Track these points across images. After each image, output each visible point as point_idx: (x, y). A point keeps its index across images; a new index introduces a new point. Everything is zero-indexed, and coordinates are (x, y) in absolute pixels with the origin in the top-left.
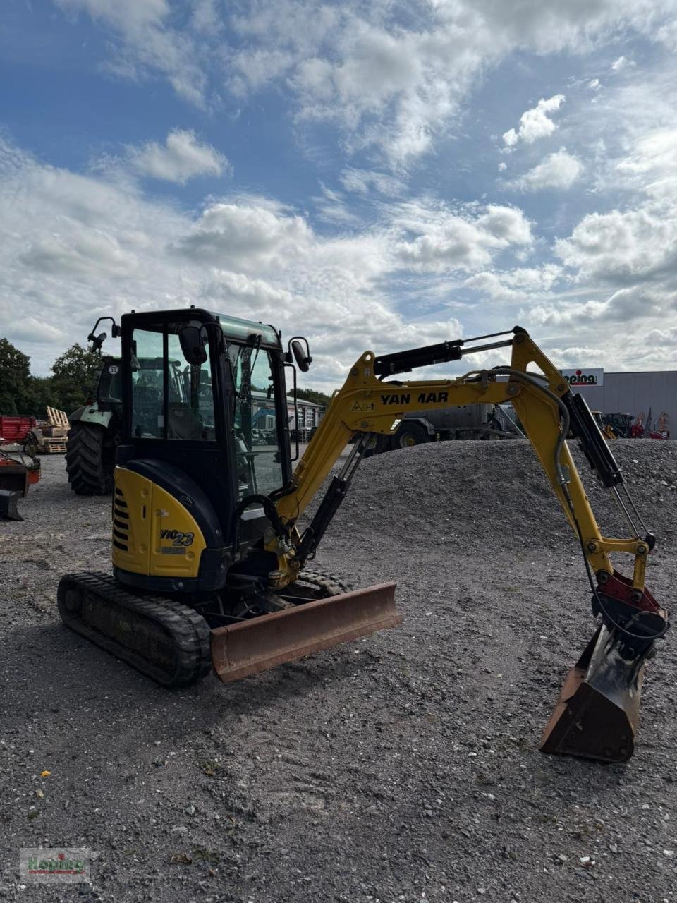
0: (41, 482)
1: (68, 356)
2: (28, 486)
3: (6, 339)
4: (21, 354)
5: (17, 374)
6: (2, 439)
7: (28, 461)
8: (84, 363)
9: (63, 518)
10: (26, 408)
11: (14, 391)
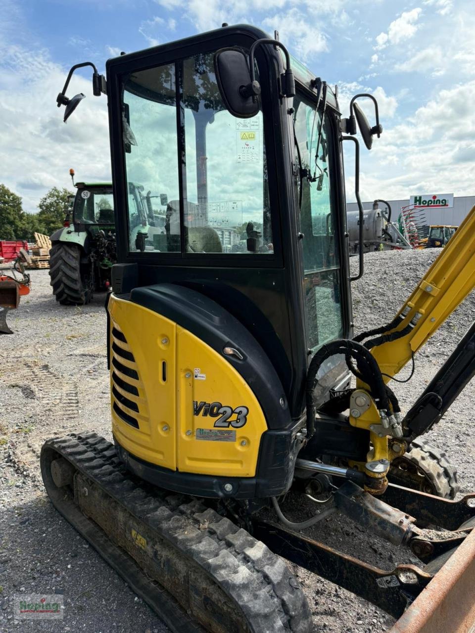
0: (31, 294)
1: (49, 197)
2: (20, 298)
3: (3, 185)
4: (15, 196)
5: (14, 211)
6: (2, 258)
7: (19, 277)
8: (61, 201)
9: (49, 329)
10: (21, 235)
11: (12, 223)
